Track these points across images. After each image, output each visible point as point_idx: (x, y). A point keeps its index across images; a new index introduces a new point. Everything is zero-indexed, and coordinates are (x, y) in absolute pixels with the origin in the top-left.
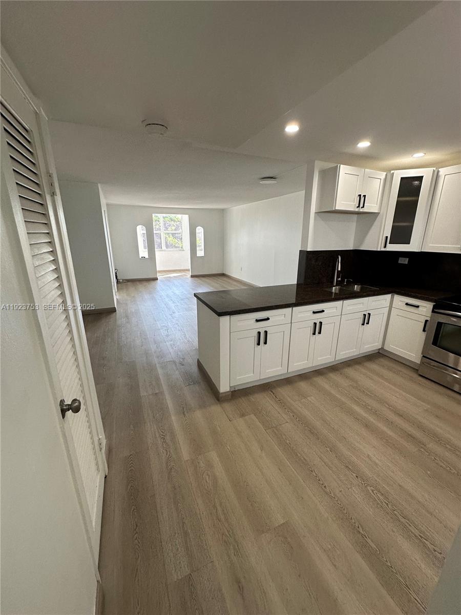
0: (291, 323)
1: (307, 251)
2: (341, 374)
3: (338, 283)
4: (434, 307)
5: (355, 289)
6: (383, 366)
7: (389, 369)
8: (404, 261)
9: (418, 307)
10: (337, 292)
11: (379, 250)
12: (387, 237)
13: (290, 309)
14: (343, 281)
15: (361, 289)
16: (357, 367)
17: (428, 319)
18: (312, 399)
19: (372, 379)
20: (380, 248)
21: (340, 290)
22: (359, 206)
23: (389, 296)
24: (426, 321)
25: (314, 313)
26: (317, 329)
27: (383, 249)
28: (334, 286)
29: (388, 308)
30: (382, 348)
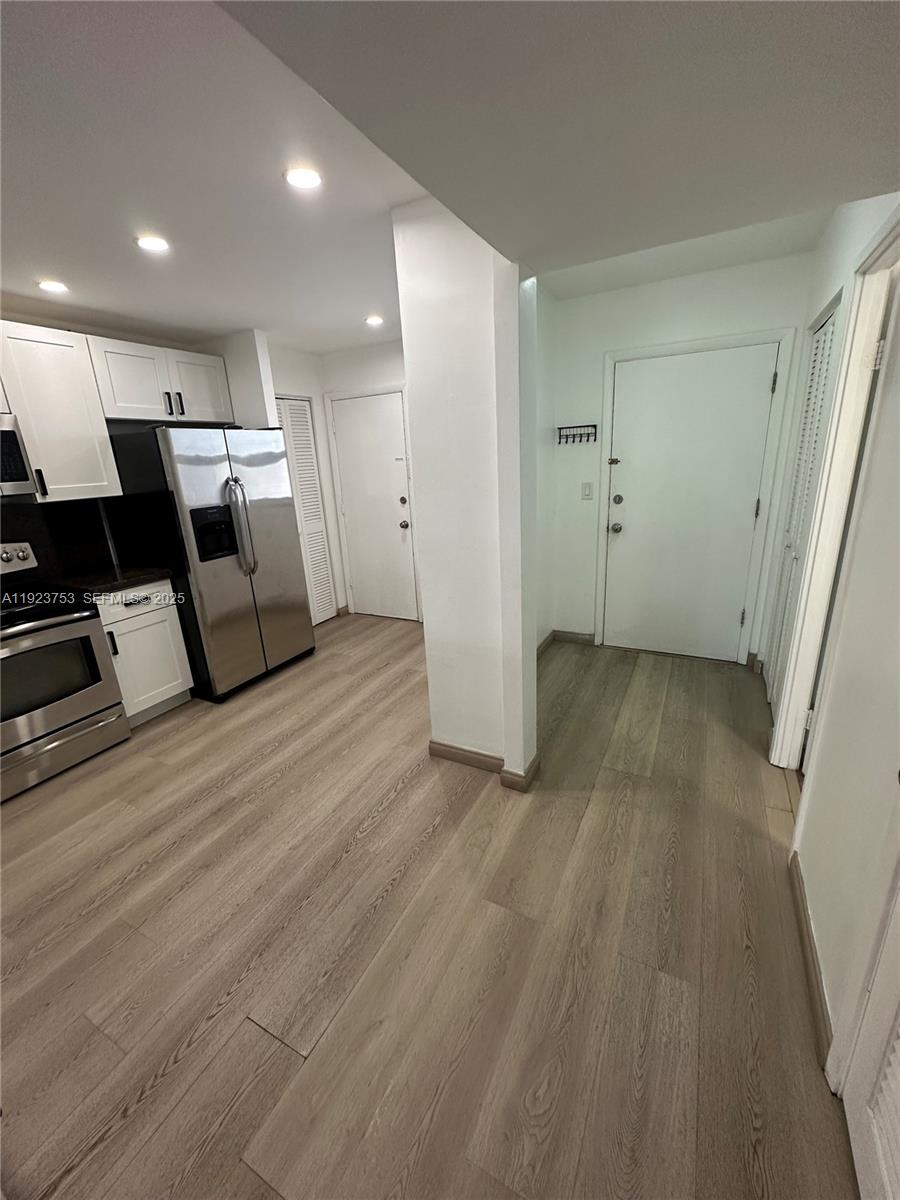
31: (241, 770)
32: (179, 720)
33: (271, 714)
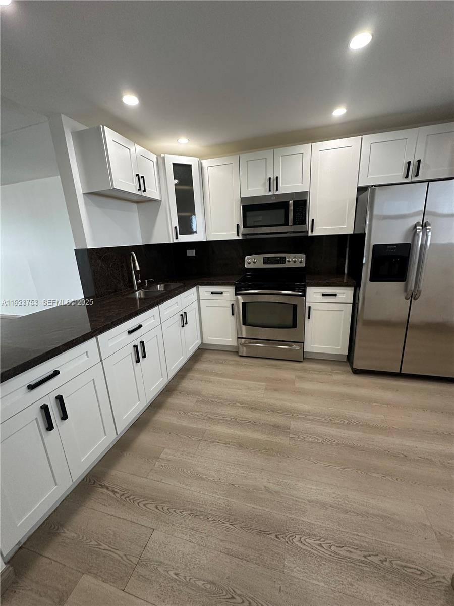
0: (101, 361)
1: (88, 249)
2: (180, 393)
3: (140, 286)
4: (237, 290)
5: (159, 289)
6: (211, 362)
7: (217, 362)
8: (191, 253)
9: (222, 293)
10: (142, 297)
11: (172, 242)
12: (176, 227)
13: (94, 339)
14: (143, 282)
15: (165, 288)
16: (190, 374)
17: (233, 302)
18: (167, 454)
19: (211, 382)
20: (173, 240)
21: (145, 294)
22: (140, 190)
23: (195, 288)
24: (232, 305)
25: (130, 332)
26: (140, 352)
27: (176, 241)
28: (137, 291)
29: (197, 302)
30: (202, 344)
31: (311, 417)
32: (327, 368)
33: (369, 401)
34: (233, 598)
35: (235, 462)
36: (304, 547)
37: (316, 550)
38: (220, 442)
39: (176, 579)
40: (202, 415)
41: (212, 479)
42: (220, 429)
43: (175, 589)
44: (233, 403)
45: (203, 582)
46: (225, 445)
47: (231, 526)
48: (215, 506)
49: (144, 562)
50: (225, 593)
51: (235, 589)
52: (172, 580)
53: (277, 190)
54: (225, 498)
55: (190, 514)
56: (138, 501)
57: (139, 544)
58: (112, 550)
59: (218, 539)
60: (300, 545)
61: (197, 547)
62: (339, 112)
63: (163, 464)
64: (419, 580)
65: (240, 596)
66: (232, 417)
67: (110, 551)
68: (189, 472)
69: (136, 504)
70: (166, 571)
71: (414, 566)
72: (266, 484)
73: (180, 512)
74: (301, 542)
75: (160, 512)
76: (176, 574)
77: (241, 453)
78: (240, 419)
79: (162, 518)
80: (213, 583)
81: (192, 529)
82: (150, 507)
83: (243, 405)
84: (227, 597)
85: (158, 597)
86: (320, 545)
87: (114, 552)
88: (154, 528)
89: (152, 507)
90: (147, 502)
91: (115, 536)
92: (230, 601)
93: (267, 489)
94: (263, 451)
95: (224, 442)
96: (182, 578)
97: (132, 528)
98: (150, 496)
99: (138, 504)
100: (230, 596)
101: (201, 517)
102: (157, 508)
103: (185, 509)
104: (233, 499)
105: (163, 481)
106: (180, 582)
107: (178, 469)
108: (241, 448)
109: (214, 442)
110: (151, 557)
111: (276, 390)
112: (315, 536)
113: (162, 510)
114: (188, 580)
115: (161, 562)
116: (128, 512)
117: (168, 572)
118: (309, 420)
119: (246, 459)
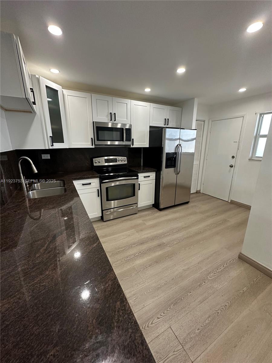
4: (100, 180)
9: (90, 184)
11: (47, 148)
12: (51, 137)
17: (98, 188)
24: (98, 190)
31: (166, 234)
34: (218, 313)
35: (163, 270)
36: (213, 278)
37: (215, 276)
38: (147, 267)
39: (200, 331)
40: (121, 261)
41: (163, 284)
42: (139, 262)
43: (204, 334)
44: (130, 246)
45: (207, 320)
46: (151, 267)
47: (191, 293)
48: (177, 293)
49: (184, 342)
50: (215, 315)
51: (216, 310)
52: (200, 333)
53: (115, 120)
54: (177, 286)
55: (174, 305)
56: (147, 326)
57: (173, 340)
58: (166, 358)
59: (193, 302)
60: (211, 278)
61: (192, 312)
62: (148, 90)
63: (134, 299)
64: (234, 262)
65: (218, 310)
66: (139, 253)
67: (165, 360)
68: (151, 290)
69: (147, 328)
70: (194, 333)
71: (231, 260)
72: (182, 269)
73: (170, 308)
74: (211, 277)
75: (163, 318)
76: (198, 329)
77: (161, 265)
78: (142, 251)
79: (167, 319)
80: (209, 316)
81: (182, 309)
82: (155, 322)
83: (136, 244)
84: (217, 315)
85: (204, 344)
86: (214, 273)
87: (168, 358)
88: (169, 327)
89: (156, 320)
90: (151, 321)
91: (158, 353)
92: (219, 315)
93: (184, 270)
94: (167, 258)
95: (149, 266)
96: (201, 328)
97: (161, 339)
98: (148, 318)
99: (148, 327)
100: (217, 313)
101: (179, 301)
102: (159, 318)
103: (170, 306)
104: (180, 284)
105: (145, 306)
106: (202, 330)
107: (145, 294)
108: (158, 263)
109: (144, 269)
110: (184, 337)
111: (142, 230)
112: (211, 272)
113: (161, 317)
114: (203, 326)
115: (189, 334)
116: (148, 336)
117: (195, 333)
118: (166, 236)
119: (165, 266)
